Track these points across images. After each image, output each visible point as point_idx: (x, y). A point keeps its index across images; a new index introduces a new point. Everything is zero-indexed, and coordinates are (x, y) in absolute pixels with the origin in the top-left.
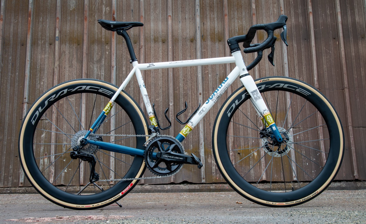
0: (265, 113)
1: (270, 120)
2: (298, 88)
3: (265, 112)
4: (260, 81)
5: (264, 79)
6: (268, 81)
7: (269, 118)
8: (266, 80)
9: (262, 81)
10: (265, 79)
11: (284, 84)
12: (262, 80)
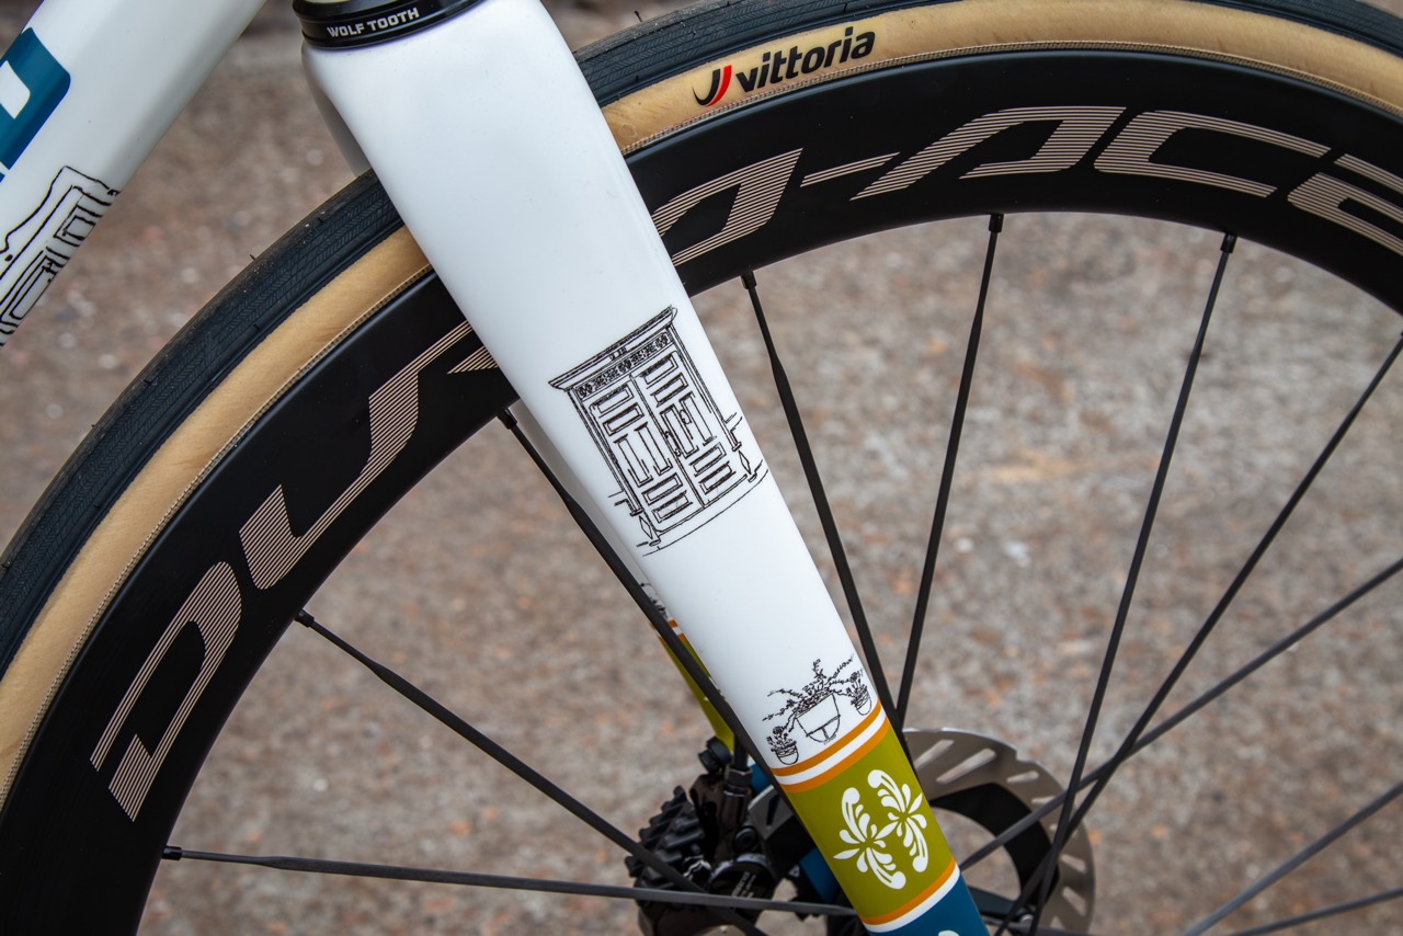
0: (808, 749)
1: (894, 845)
2: (1327, 166)
3: (812, 719)
4: (698, 79)
5: (783, 46)
6: (852, 65)
7: (879, 816)
8: (823, 56)
9: (735, 87)
10: (806, 41)
11: (1119, 110)
12: (746, 61)
